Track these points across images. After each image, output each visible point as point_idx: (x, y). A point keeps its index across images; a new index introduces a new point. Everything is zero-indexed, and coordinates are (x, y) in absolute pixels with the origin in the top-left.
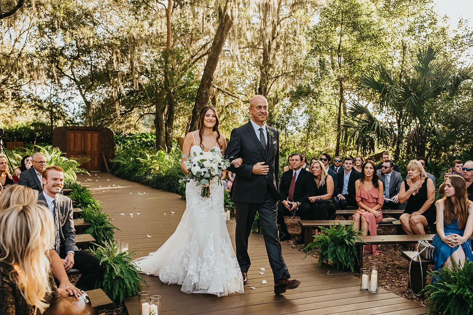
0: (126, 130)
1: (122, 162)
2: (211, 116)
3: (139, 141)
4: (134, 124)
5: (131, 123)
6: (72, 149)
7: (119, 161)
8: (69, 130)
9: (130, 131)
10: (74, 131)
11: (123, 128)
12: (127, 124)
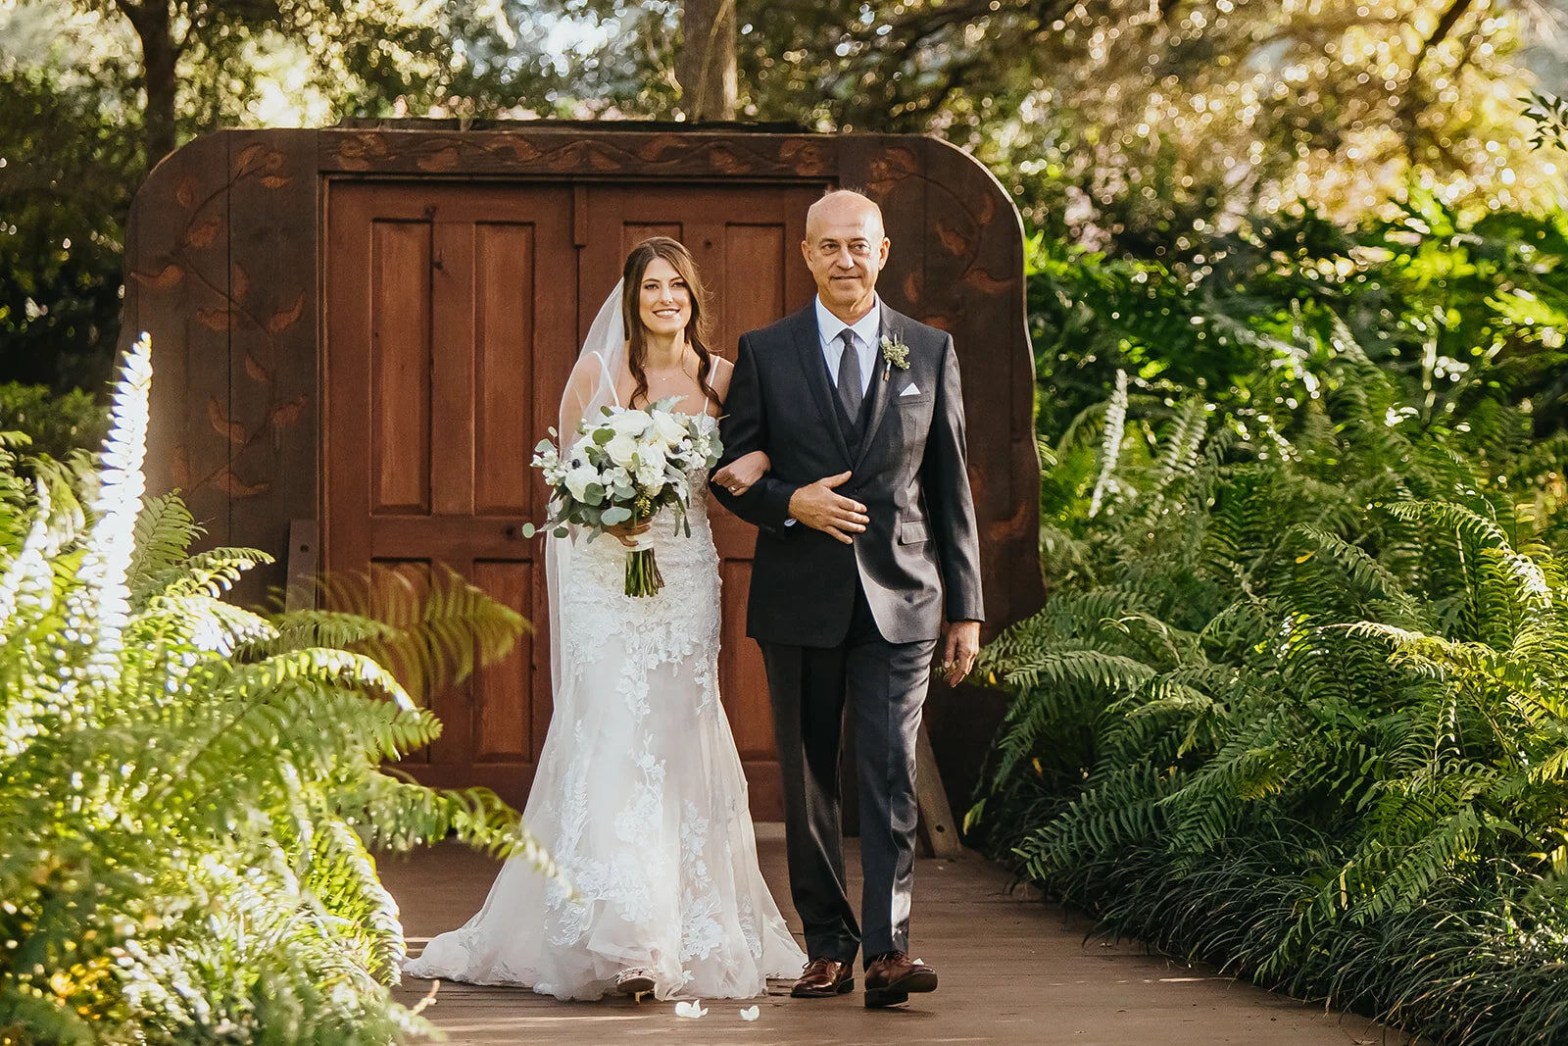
0: (1273, 170)
1: (1136, 672)
2: (666, 285)
3: (1453, 344)
4: (1392, 73)
5: (1354, 48)
6: (396, 483)
7: (1082, 660)
8: (358, 180)
9: (1334, 175)
10: (413, 204)
11: (1221, 131)
12: (1297, 73)
